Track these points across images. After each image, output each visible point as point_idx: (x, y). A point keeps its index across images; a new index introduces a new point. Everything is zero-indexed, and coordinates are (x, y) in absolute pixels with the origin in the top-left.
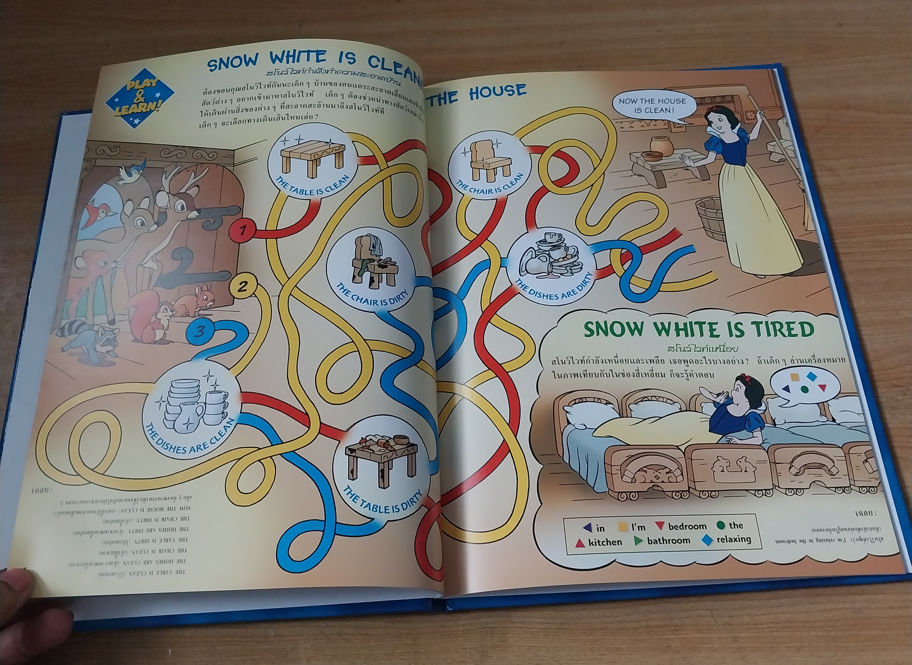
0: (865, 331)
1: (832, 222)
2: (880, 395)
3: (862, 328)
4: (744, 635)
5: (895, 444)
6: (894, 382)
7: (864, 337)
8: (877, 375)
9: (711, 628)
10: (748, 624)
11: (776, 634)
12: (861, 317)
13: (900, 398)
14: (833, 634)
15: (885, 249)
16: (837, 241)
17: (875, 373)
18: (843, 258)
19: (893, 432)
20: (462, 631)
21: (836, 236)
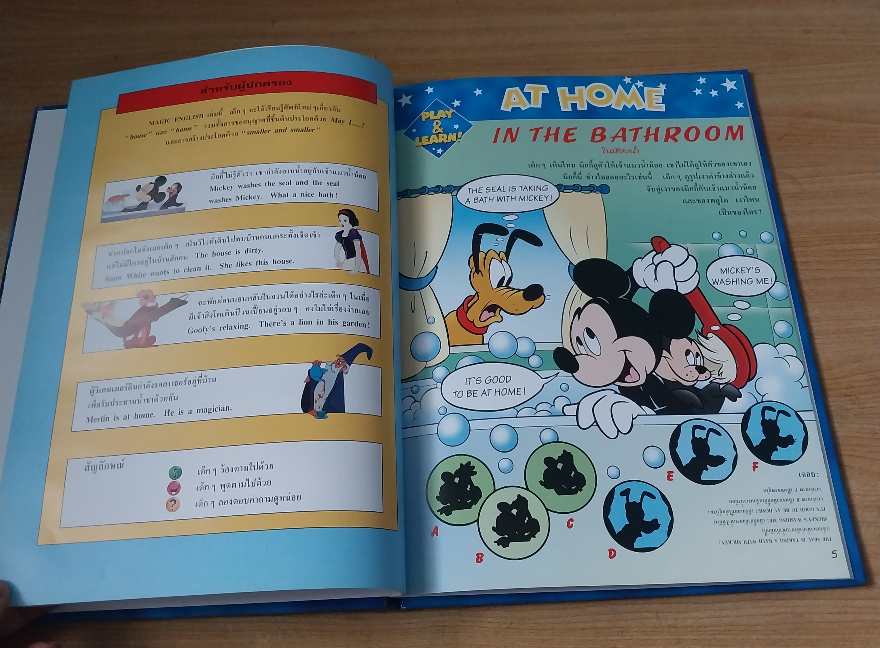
0: (818, 340)
1: (791, 230)
2: (831, 404)
3: (816, 337)
5: (843, 452)
6: (844, 391)
7: (818, 346)
8: (828, 383)
12: (815, 326)
13: (849, 407)
15: (841, 258)
16: (795, 250)
17: (827, 382)
18: (800, 267)
19: (841, 441)
21: (794, 244)
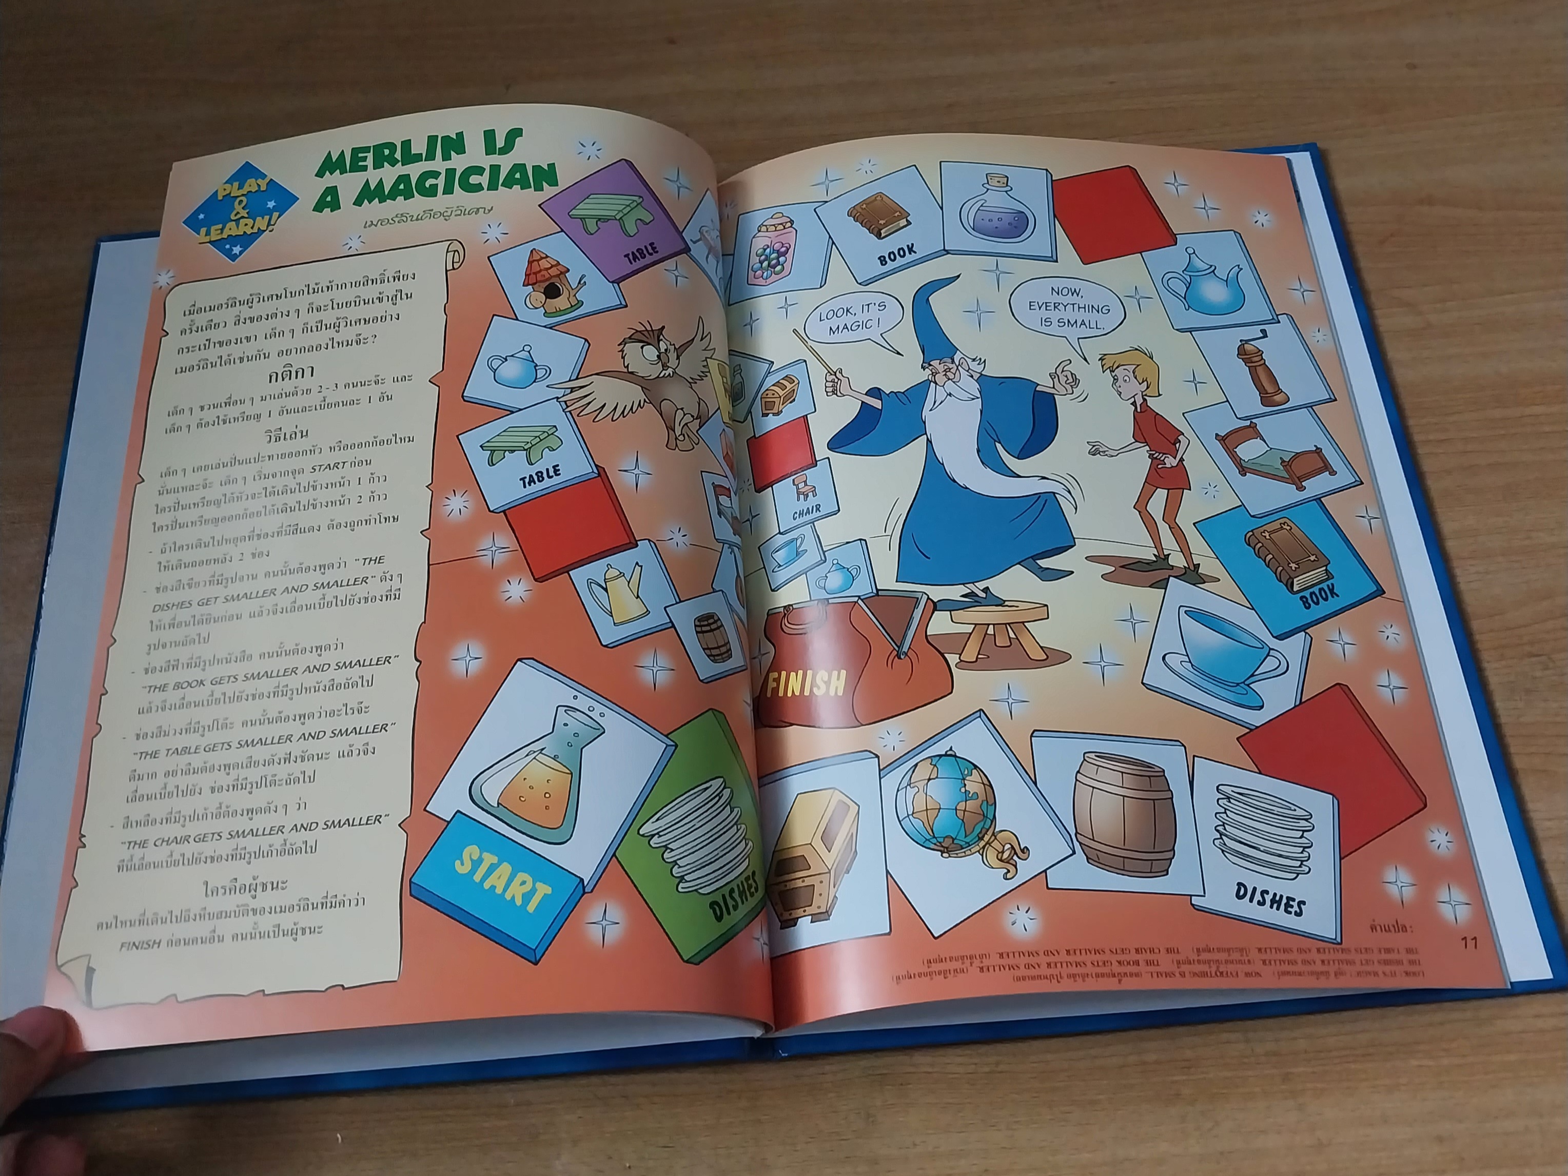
4: (1301, 1069)
9: (1246, 1060)
10: (1306, 1052)
11: (1353, 1066)
14: (1445, 1061)
20: (832, 1082)
